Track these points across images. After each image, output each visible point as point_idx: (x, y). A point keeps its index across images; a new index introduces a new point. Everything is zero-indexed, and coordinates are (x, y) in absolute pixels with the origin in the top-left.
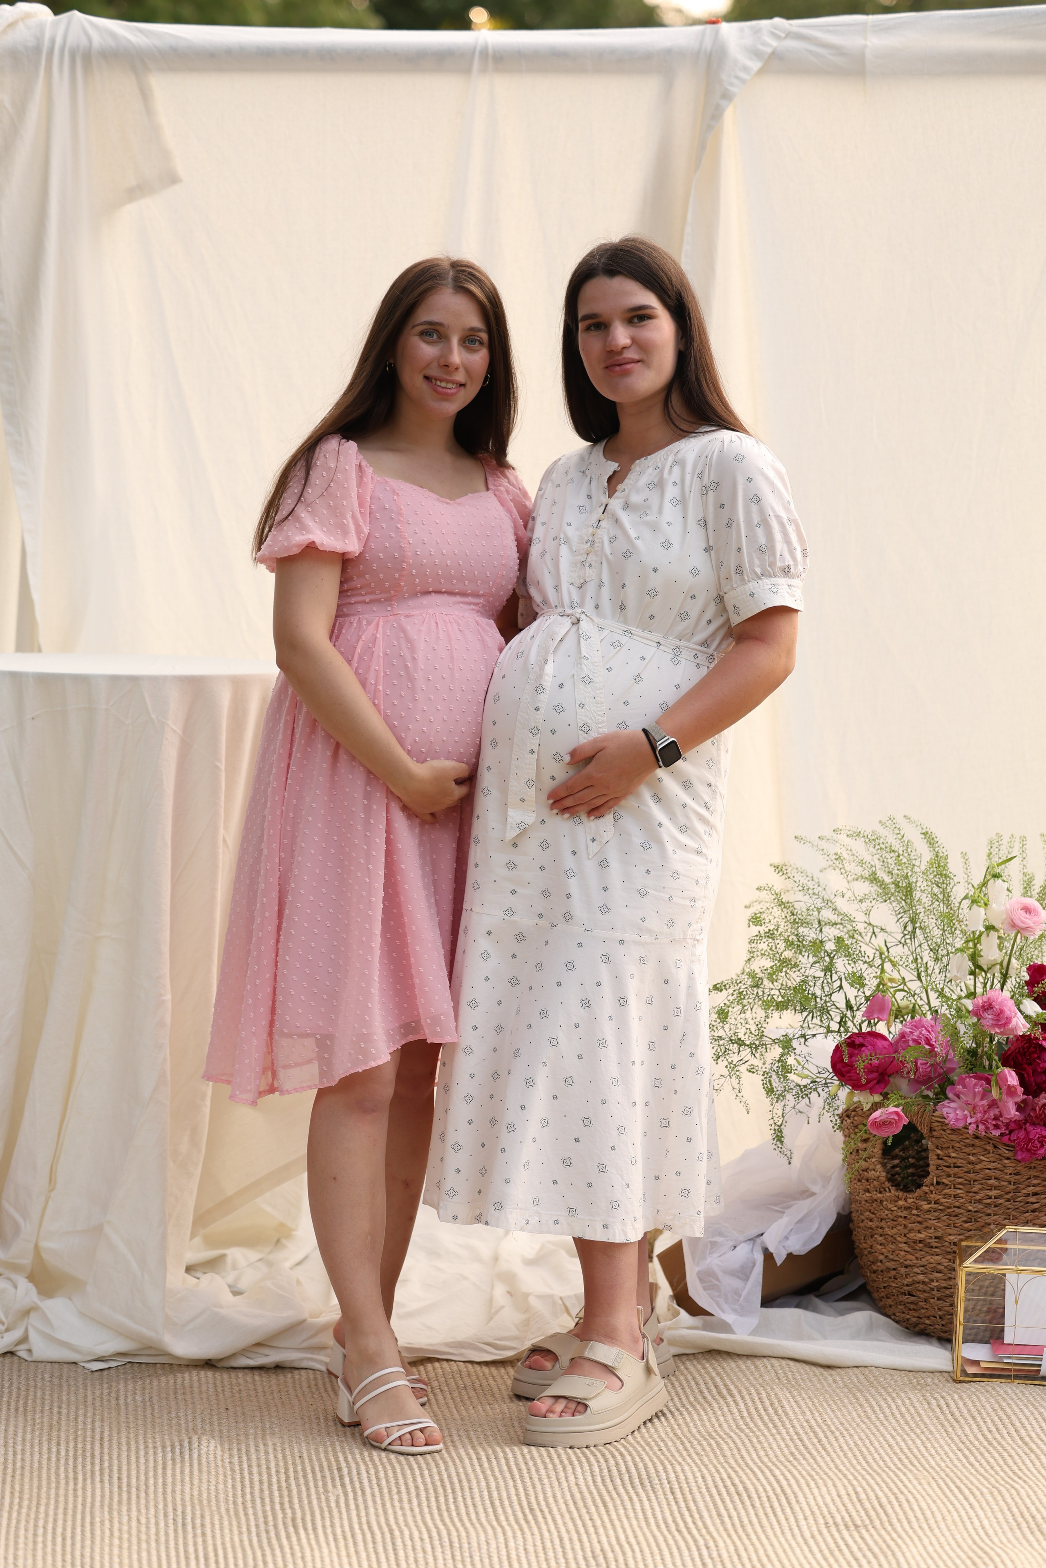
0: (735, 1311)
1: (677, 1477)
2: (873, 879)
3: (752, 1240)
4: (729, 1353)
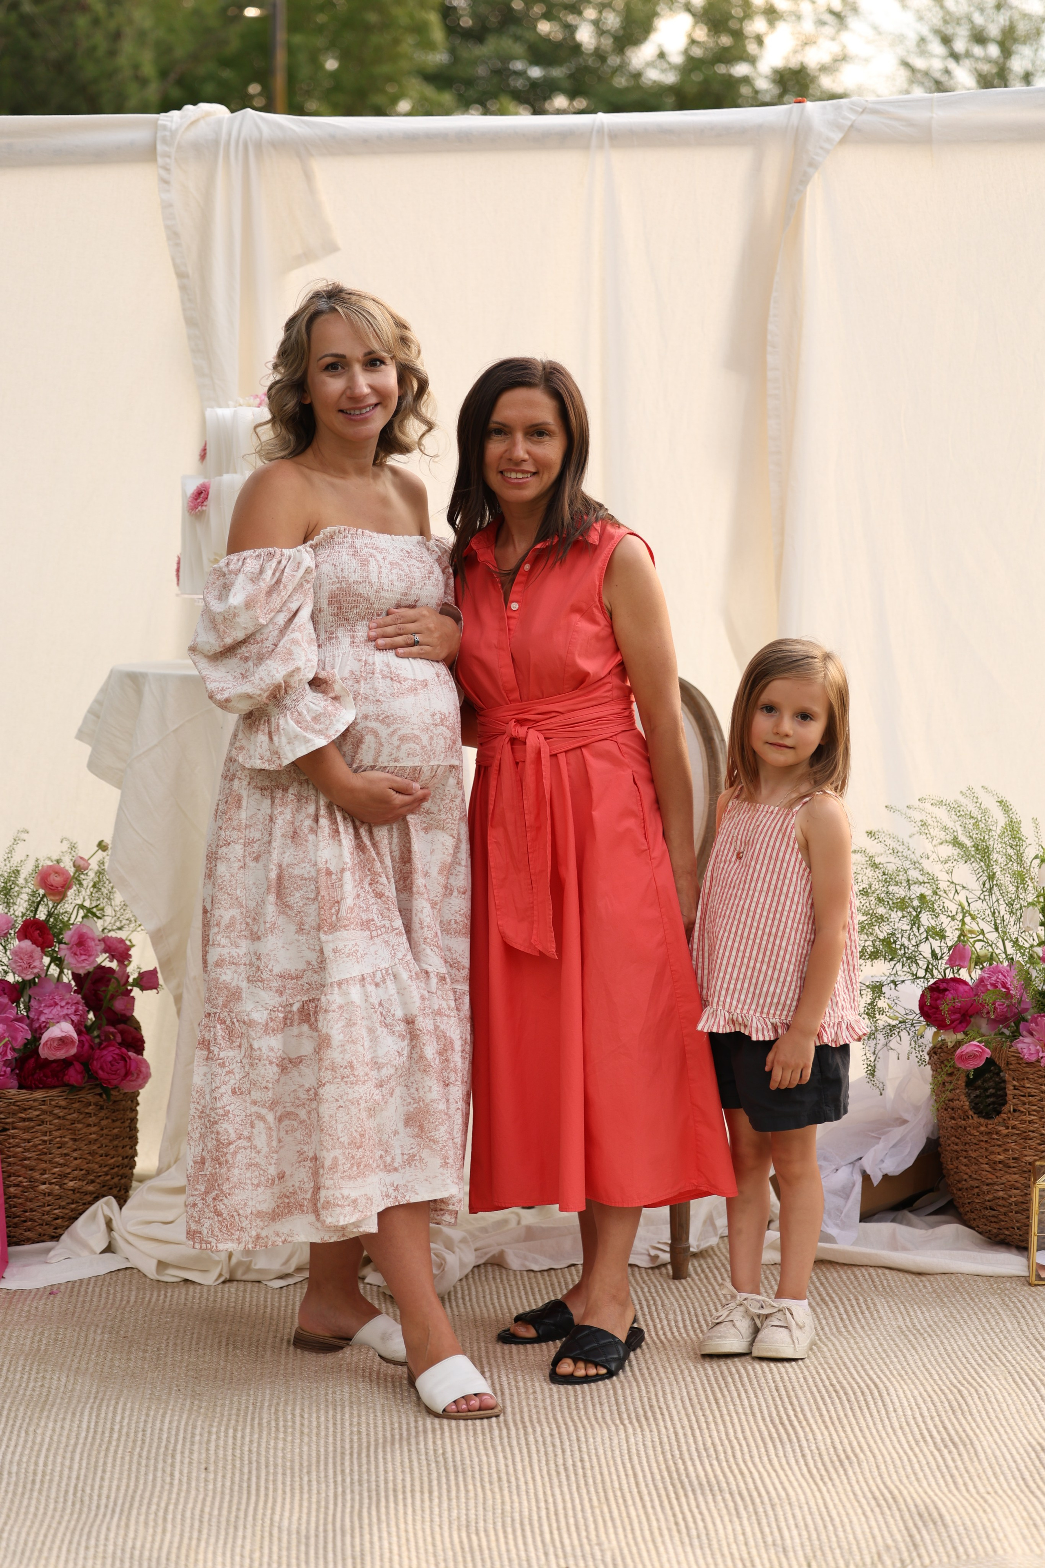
0: (837, 1225)
1: (782, 1378)
2: (956, 843)
3: (853, 1163)
4: (831, 1263)
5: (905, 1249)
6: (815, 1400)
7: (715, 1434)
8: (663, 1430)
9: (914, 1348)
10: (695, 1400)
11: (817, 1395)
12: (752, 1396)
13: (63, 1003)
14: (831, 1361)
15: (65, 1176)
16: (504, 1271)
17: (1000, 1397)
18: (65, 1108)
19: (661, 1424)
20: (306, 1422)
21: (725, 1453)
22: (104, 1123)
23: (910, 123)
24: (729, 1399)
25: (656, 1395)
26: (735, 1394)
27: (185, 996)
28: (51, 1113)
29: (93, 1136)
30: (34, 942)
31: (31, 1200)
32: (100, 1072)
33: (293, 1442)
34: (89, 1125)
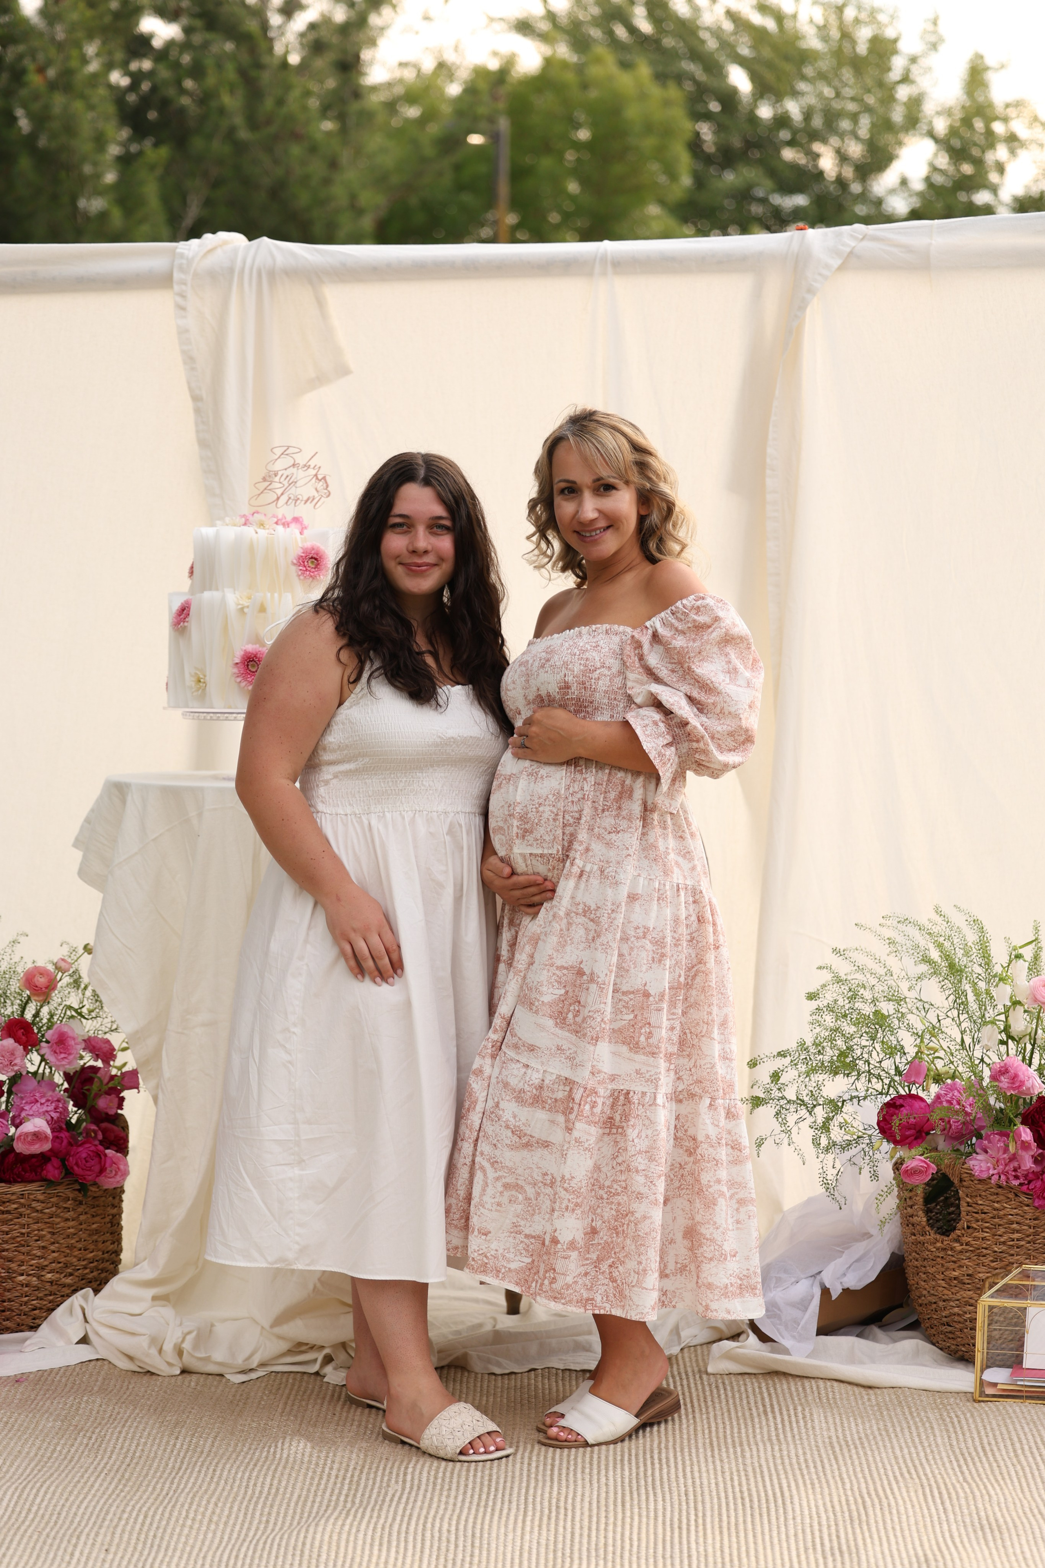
0: (794, 1337)
1: (694, 1483)
2: (927, 960)
3: (814, 1276)
4: (785, 1374)
5: (861, 1362)
6: (720, 1506)
7: (610, 1535)
8: (561, 1530)
9: (836, 1458)
10: (603, 1502)
11: (723, 1500)
12: (660, 1499)
13: (43, 1101)
14: (750, 1469)
15: (43, 1268)
16: (466, 1374)
17: (902, 1509)
18: (43, 1202)
19: (561, 1523)
20: (218, 1511)
21: (614, 1553)
22: (82, 1218)
23: (908, 249)
24: (636, 1502)
25: (566, 1497)
26: (643, 1497)
27: (160, 1096)
28: (29, 1206)
29: (72, 1230)
30: (17, 1041)
31: (9, 1290)
32: (76, 1168)
33: (199, 1529)
34: (67, 1220)
